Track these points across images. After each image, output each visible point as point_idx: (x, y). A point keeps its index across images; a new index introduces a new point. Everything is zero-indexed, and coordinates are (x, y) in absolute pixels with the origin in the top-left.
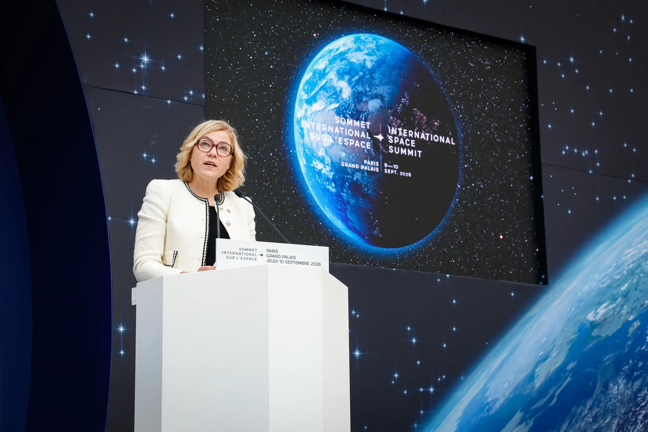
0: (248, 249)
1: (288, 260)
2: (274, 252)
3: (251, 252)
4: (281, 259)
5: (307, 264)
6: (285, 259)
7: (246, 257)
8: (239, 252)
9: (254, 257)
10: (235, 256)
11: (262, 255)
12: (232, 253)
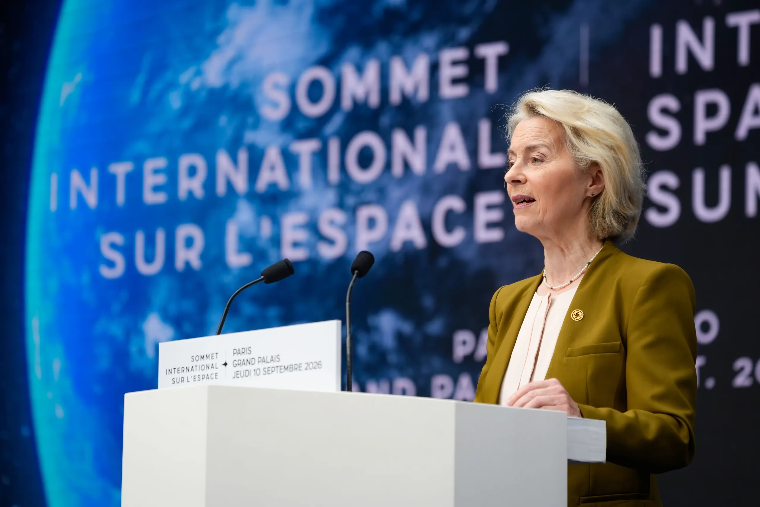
0: (205, 357)
1: (267, 365)
2: (245, 353)
3: (208, 362)
4: (256, 366)
5: (298, 369)
6: (262, 366)
7: (201, 373)
8: (190, 365)
9: (214, 371)
10: (185, 374)
11: (225, 364)
12: (180, 369)
